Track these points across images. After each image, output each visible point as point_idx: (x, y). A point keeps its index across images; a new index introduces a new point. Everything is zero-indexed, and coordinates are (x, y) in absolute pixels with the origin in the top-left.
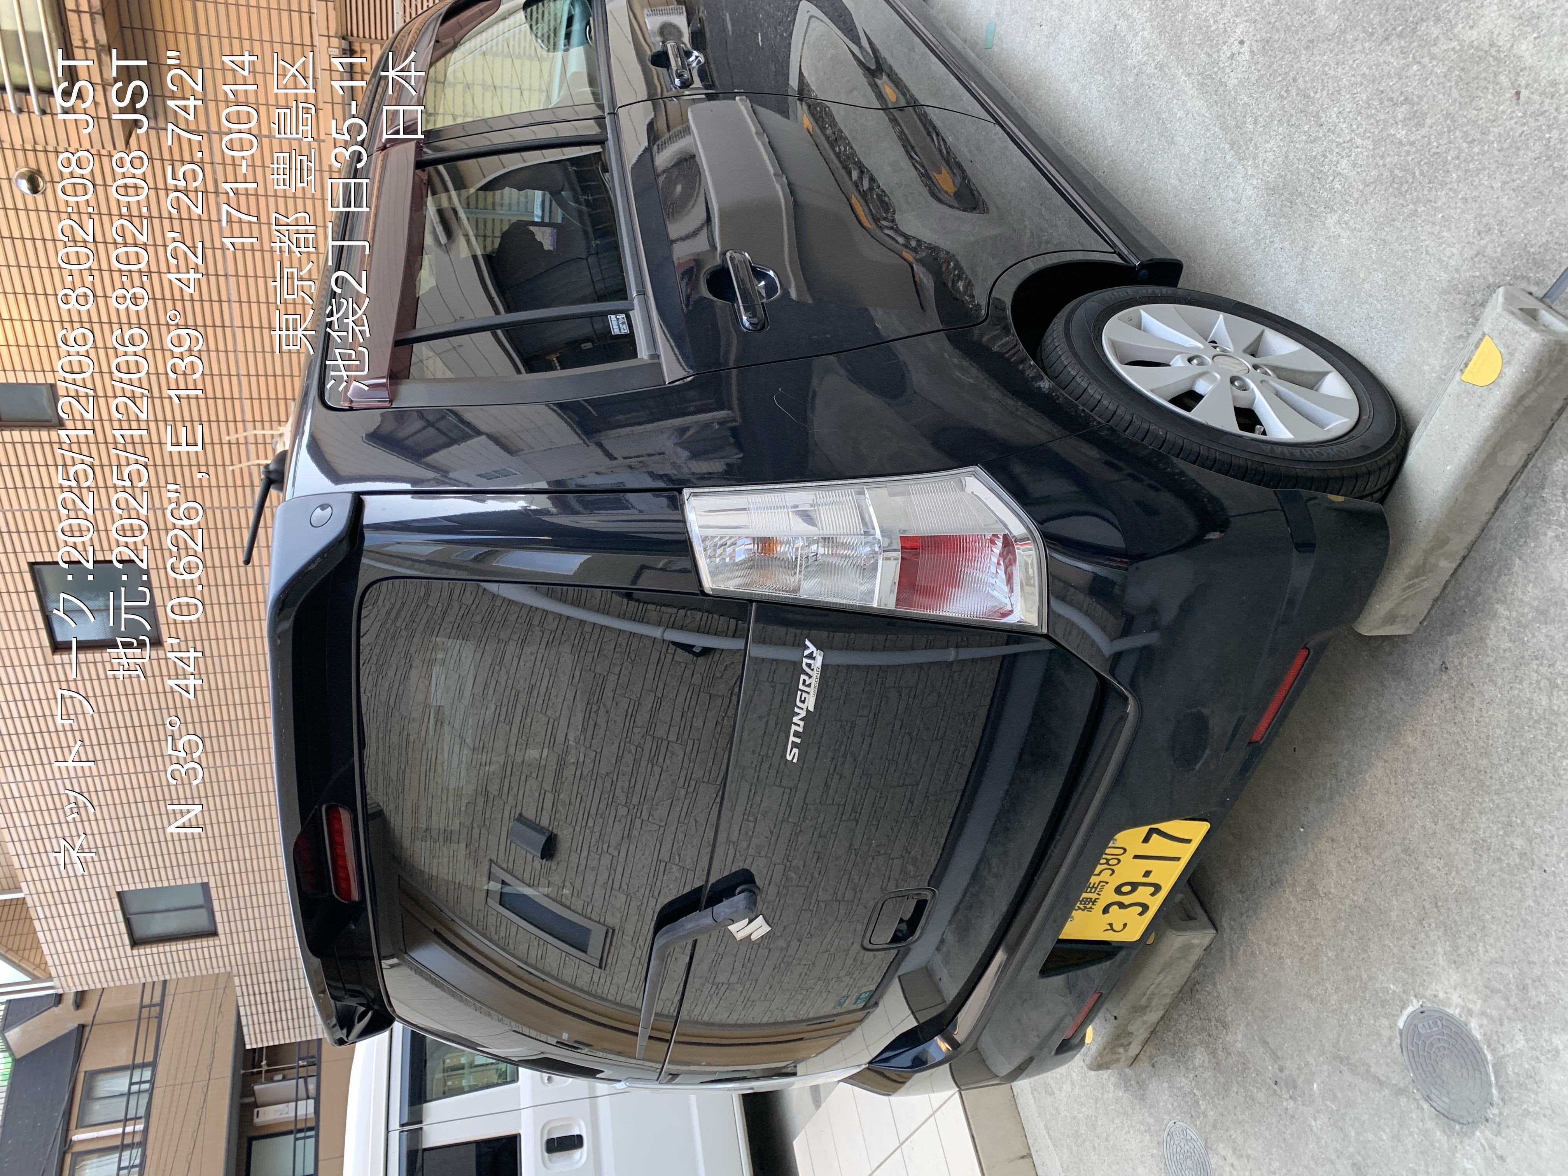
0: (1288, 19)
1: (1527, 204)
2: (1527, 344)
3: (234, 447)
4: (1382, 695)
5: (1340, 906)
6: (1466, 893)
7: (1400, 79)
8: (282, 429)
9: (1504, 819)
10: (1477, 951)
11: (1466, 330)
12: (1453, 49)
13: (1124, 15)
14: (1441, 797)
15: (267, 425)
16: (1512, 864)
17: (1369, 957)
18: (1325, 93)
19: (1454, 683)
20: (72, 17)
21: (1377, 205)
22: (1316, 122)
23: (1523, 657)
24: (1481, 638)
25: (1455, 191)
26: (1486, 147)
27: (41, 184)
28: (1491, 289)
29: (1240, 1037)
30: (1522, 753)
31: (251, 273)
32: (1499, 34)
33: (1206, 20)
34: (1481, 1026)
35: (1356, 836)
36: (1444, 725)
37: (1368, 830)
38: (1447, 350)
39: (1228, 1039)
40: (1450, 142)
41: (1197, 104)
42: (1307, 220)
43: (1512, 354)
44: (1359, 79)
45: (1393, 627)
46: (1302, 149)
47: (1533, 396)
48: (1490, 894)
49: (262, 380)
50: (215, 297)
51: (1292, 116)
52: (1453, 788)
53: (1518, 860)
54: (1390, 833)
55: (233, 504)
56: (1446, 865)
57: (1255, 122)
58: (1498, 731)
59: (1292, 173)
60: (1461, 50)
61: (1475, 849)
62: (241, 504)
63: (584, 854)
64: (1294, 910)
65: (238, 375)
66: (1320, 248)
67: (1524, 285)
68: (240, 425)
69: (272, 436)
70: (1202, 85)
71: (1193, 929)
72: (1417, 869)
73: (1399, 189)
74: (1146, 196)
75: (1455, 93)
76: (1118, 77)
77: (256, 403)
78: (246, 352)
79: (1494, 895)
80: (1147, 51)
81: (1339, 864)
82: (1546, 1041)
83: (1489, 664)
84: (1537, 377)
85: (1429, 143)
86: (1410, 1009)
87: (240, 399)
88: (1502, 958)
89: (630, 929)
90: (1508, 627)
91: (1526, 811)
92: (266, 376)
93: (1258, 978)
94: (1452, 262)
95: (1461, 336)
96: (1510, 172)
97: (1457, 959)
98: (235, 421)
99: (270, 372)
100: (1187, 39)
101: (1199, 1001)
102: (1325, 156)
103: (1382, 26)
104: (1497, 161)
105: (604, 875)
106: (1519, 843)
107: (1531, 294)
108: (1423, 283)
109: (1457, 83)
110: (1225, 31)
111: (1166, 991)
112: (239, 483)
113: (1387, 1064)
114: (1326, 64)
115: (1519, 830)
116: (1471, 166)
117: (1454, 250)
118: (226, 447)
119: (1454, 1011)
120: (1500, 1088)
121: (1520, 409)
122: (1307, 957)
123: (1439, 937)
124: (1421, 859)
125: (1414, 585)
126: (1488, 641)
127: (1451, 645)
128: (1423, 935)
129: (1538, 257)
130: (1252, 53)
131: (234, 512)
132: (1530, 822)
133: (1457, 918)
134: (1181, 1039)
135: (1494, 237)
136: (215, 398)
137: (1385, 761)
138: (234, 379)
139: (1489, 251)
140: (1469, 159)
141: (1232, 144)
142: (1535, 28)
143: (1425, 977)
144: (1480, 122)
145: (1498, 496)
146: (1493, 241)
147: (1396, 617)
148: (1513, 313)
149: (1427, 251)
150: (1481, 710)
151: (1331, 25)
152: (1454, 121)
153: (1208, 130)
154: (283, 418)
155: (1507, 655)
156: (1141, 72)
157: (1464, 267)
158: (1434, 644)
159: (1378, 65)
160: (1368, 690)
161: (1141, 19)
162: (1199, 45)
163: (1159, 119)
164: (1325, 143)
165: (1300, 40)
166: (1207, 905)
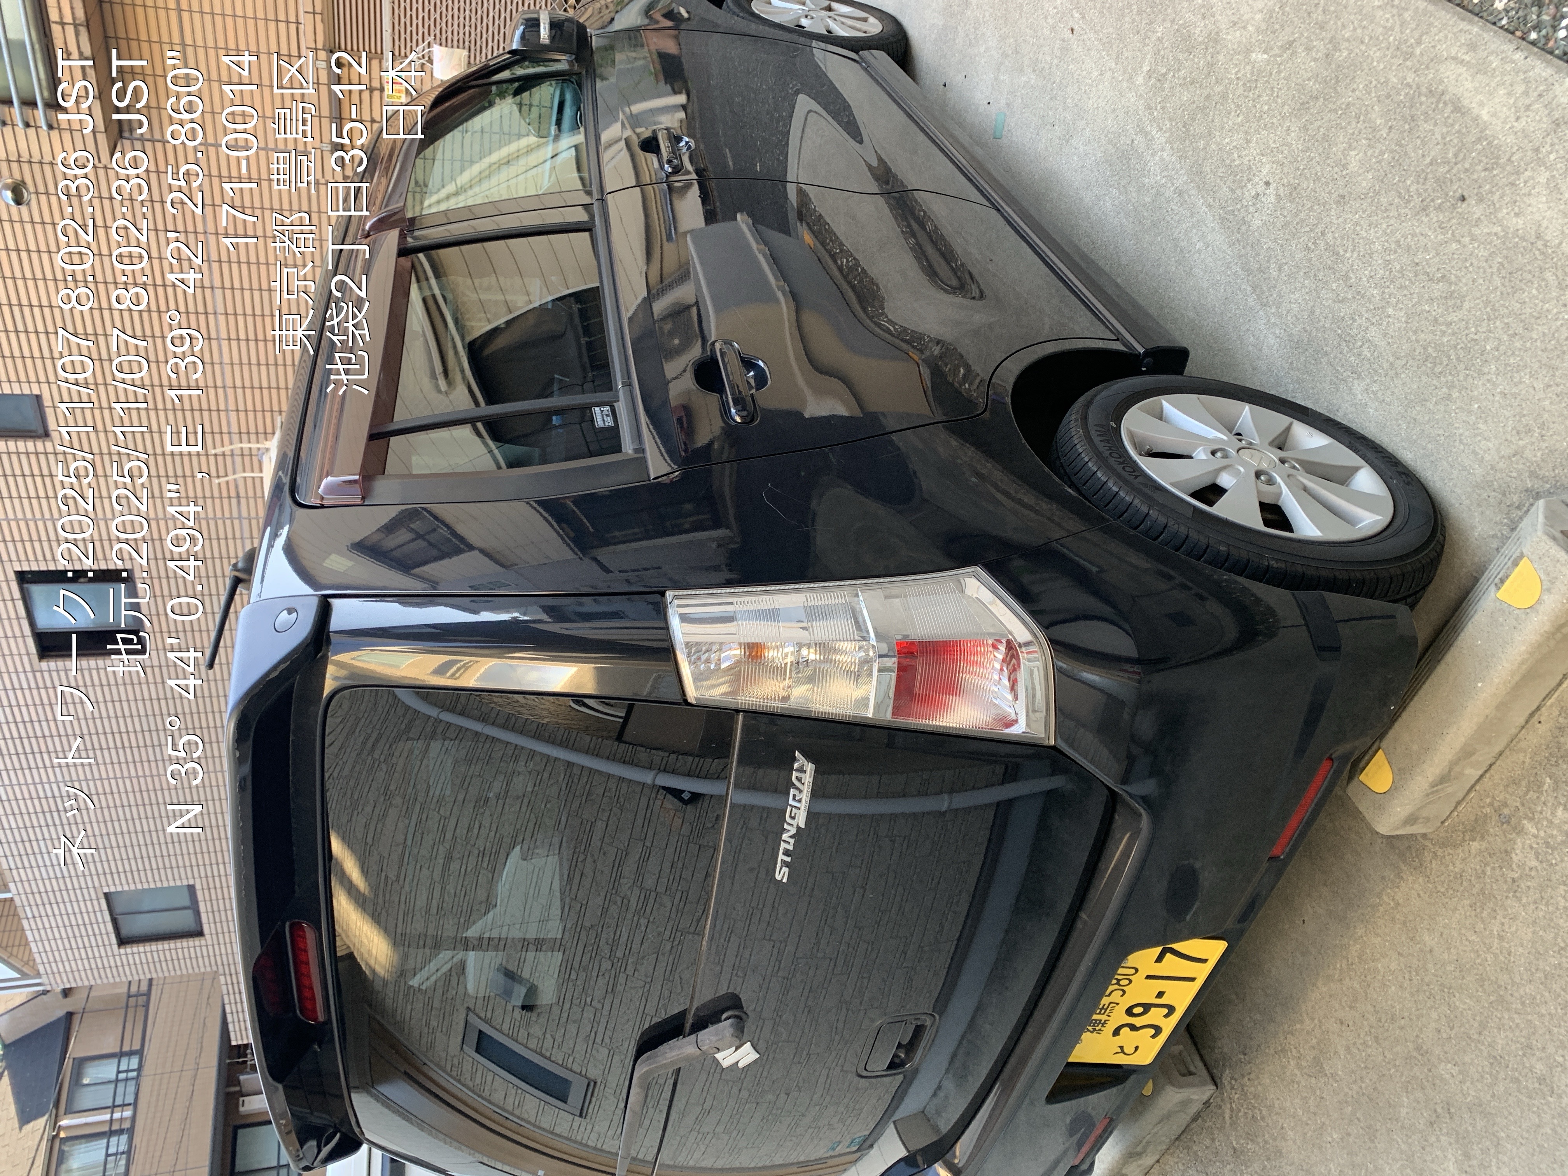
0: (1318, 168)
3: (220, 459)
4: (1398, 887)
5: (1346, 1090)
6: (1481, 1105)
7: (1438, 254)
8: (268, 444)
9: (1523, 1040)
10: (1490, 1166)
11: (1500, 531)
12: (1496, 234)
13: (1142, 131)
14: (1457, 1003)
15: (253, 437)
16: (1531, 1087)
17: (1376, 1147)
18: (1355, 255)
19: (1475, 891)
20: (56, 29)
21: (1408, 381)
22: (1345, 281)
23: (1550, 880)
24: (1506, 851)
25: (1494, 384)
26: (1528, 345)
27: (26, 195)
28: (1531, 497)
30: (1546, 978)
31: (237, 285)
32: (1547, 228)
33: (1230, 153)
35: (1365, 1023)
36: (1463, 931)
37: (1380, 1021)
40: (1490, 332)
41: (1218, 239)
43: (1552, 582)
44: (1393, 246)
45: (1414, 827)
46: (1329, 306)
48: (1506, 1113)
49: (248, 392)
50: (201, 309)
51: (1319, 270)
52: (1471, 997)
53: (1537, 1085)
54: (1402, 1028)
55: (219, 514)
56: (1460, 1072)
57: (1280, 269)
58: (1521, 950)
59: (1317, 330)
60: (1504, 236)
61: (1492, 1064)
62: (227, 515)
63: (567, 1006)
64: (1298, 1083)
65: (224, 387)
68: (226, 437)
69: (259, 449)
70: (1223, 219)
71: (1193, 1085)
72: (1430, 1070)
73: (1432, 369)
75: (1497, 281)
76: (1134, 195)
77: (242, 415)
78: (232, 364)
79: (1511, 1114)
80: (1165, 173)
81: (1348, 1048)
83: (1514, 881)
85: (1467, 328)
87: (227, 410)
89: (612, 1080)
90: (1535, 846)
91: (1547, 1037)
92: (252, 388)
93: (1258, 1144)
94: (1488, 457)
96: (1554, 376)
97: (1468, 1169)
98: (221, 433)
99: (256, 384)
100: (1208, 169)
101: (1196, 1153)
102: (1354, 320)
103: (1419, 195)
104: (1540, 361)
105: (586, 1028)
106: (1539, 1067)
108: (1455, 472)
109: (1499, 270)
110: (1250, 168)
111: (1163, 1139)
112: (225, 494)
114: (1357, 224)
115: (1539, 1054)
116: (1512, 361)
117: (1490, 445)
118: (212, 459)
121: (1559, 636)
122: (1310, 1134)
123: (1450, 1144)
124: (1434, 1061)
125: (1437, 791)
126: (1513, 855)
127: (1473, 851)
128: (1433, 1139)
130: (1278, 196)
131: (220, 523)
132: (1551, 1049)
133: (1470, 1129)
135: (1533, 440)
136: (201, 410)
137: (1400, 954)
138: (220, 391)
139: (1528, 453)
140: (1510, 353)
141: (1255, 287)
144: (1523, 317)
145: (1529, 712)
146: (1533, 443)
147: (1416, 819)
148: (1554, 539)
149: (1461, 441)
150: (1503, 924)
151: (1364, 184)
152: (1494, 310)
153: (1228, 267)
154: (269, 430)
155: (1533, 873)
156: (1158, 194)
157: (1501, 465)
158: (1455, 847)
159: (1413, 235)
160: (1383, 878)
161: (1160, 138)
162: (1222, 178)
163: (1176, 246)
164: (1354, 306)
165: (1330, 193)
166: (1207, 1059)
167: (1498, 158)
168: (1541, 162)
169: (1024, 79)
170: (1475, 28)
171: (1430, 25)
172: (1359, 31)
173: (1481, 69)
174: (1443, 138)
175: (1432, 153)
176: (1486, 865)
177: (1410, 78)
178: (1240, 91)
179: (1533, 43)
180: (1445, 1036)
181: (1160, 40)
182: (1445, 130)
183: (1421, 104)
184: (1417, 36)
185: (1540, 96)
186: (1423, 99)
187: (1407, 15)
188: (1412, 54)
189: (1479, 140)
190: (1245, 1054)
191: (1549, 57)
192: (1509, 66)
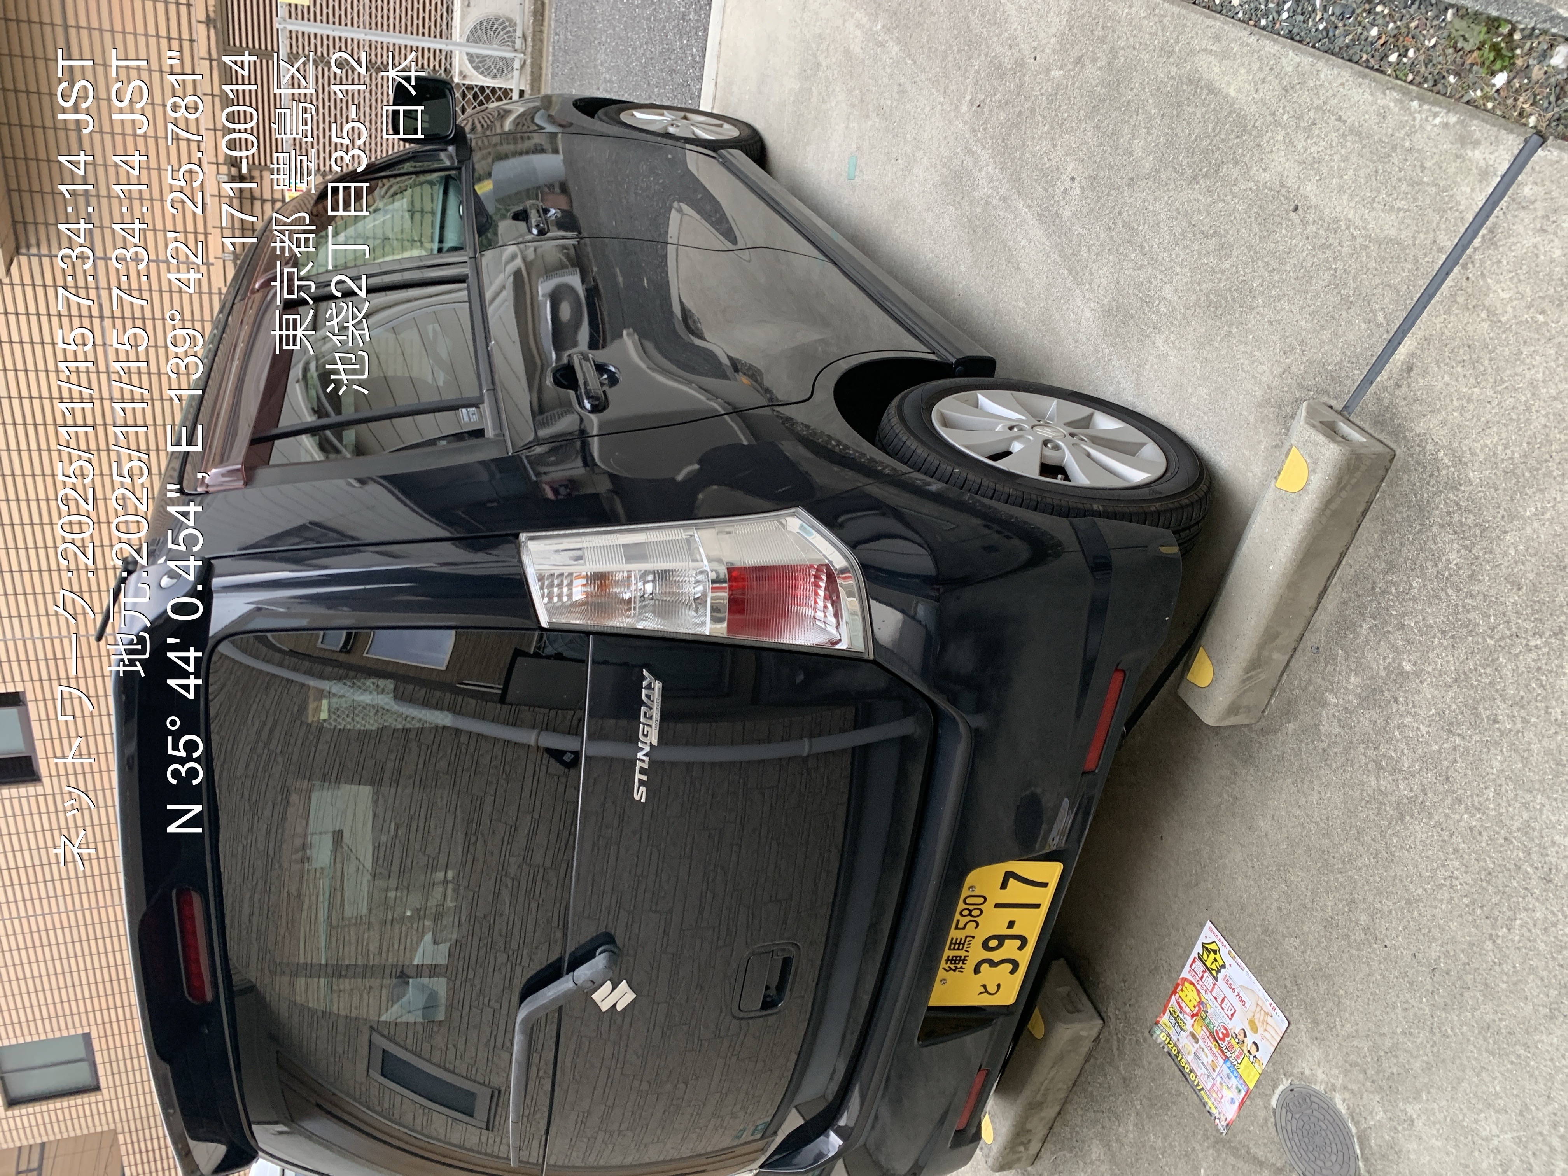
0: (1111, 159)
1: (1322, 326)
2: (1327, 454)
4: (1234, 783)
6: (1321, 970)
7: (1209, 214)
9: (1347, 896)
10: (1335, 1026)
11: (1280, 440)
12: (1251, 189)
13: (970, 152)
14: (1292, 878)
16: (1358, 939)
18: (1146, 226)
19: (1295, 769)
21: (1198, 326)
22: (1141, 251)
23: (1352, 742)
24: (1315, 725)
25: (1262, 316)
26: (1284, 276)
28: (1298, 402)
29: (1131, 1128)
30: (1358, 833)
32: (1288, 176)
33: (1041, 158)
34: (1344, 1100)
36: (1290, 809)
37: (1232, 914)
38: (1266, 459)
39: (1120, 1129)
40: (1255, 271)
41: (1037, 232)
42: (1139, 340)
43: (1315, 463)
44: (1174, 214)
45: (1238, 717)
46: (1130, 275)
47: (1338, 501)
48: (1342, 970)
51: (1120, 245)
52: (1302, 869)
53: (1363, 936)
54: (1251, 915)
56: (1301, 943)
57: (1089, 251)
58: (1336, 812)
59: (1123, 297)
60: (1257, 190)
61: (1325, 927)
66: (1152, 366)
67: (1325, 399)
70: (1040, 216)
71: (1081, 1022)
72: (1277, 949)
73: (1215, 312)
74: (997, 318)
75: (1255, 228)
76: (967, 208)
79: (1345, 970)
80: (991, 185)
82: (1402, 1111)
83: (1324, 751)
84: (1339, 483)
85: (1237, 272)
86: (1281, 1088)
88: (1357, 1031)
90: (1337, 714)
91: (1366, 888)
94: (1264, 379)
95: (1276, 446)
96: (1305, 298)
97: (1318, 1035)
100: (1025, 175)
101: (1092, 1093)
102: (1150, 282)
103: (1190, 167)
104: (1294, 289)
106: (1362, 919)
107: (1331, 407)
108: (1241, 398)
109: (1256, 218)
110: (1058, 168)
111: (1060, 1085)
113: (1265, 1145)
114: (1145, 200)
115: (1362, 906)
116: (1273, 293)
117: (1265, 367)
119: (1320, 1088)
120: (1366, 1160)
121: (1328, 512)
123: (1301, 1015)
124: (1279, 937)
125: (1251, 677)
126: (1321, 727)
127: (1290, 732)
129: (1334, 374)
130: (1082, 188)
132: (1371, 899)
133: (1315, 995)
134: (1077, 1133)
135: (1297, 356)
137: (1242, 846)
139: (1294, 369)
140: (1271, 286)
141: (1070, 270)
142: (1318, 171)
143: (1292, 1055)
144: (1278, 254)
145: (1318, 592)
146: (1296, 359)
147: (1239, 708)
148: (1314, 426)
150: (1320, 793)
151: (1147, 165)
152: (1256, 252)
153: (1049, 257)
155: (1338, 740)
156: (987, 203)
157: (1275, 383)
158: (1275, 732)
159: (1189, 201)
160: (1222, 778)
161: (984, 155)
162: (1036, 181)
163: (1005, 246)
164: (1150, 270)
165: (1122, 178)
166: (1093, 996)
167: (1246, 126)
168: (1277, 123)
169: (870, 123)
170: (1217, 23)
171: (1184, 25)
172: (1131, 40)
173: (1225, 55)
174: (1203, 117)
175: (1197, 131)
176: (1302, 742)
177: (1174, 71)
178: (1045, 104)
179: (1264, 28)
180: (1285, 912)
181: (977, 72)
182: (1204, 110)
183: (1184, 91)
184: (1175, 36)
185: (1272, 69)
186: (1185, 87)
187: (1166, 21)
188: (1173, 52)
189: (1230, 113)
190: (1125, 982)
191: (1276, 36)
192: (1245, 49)
